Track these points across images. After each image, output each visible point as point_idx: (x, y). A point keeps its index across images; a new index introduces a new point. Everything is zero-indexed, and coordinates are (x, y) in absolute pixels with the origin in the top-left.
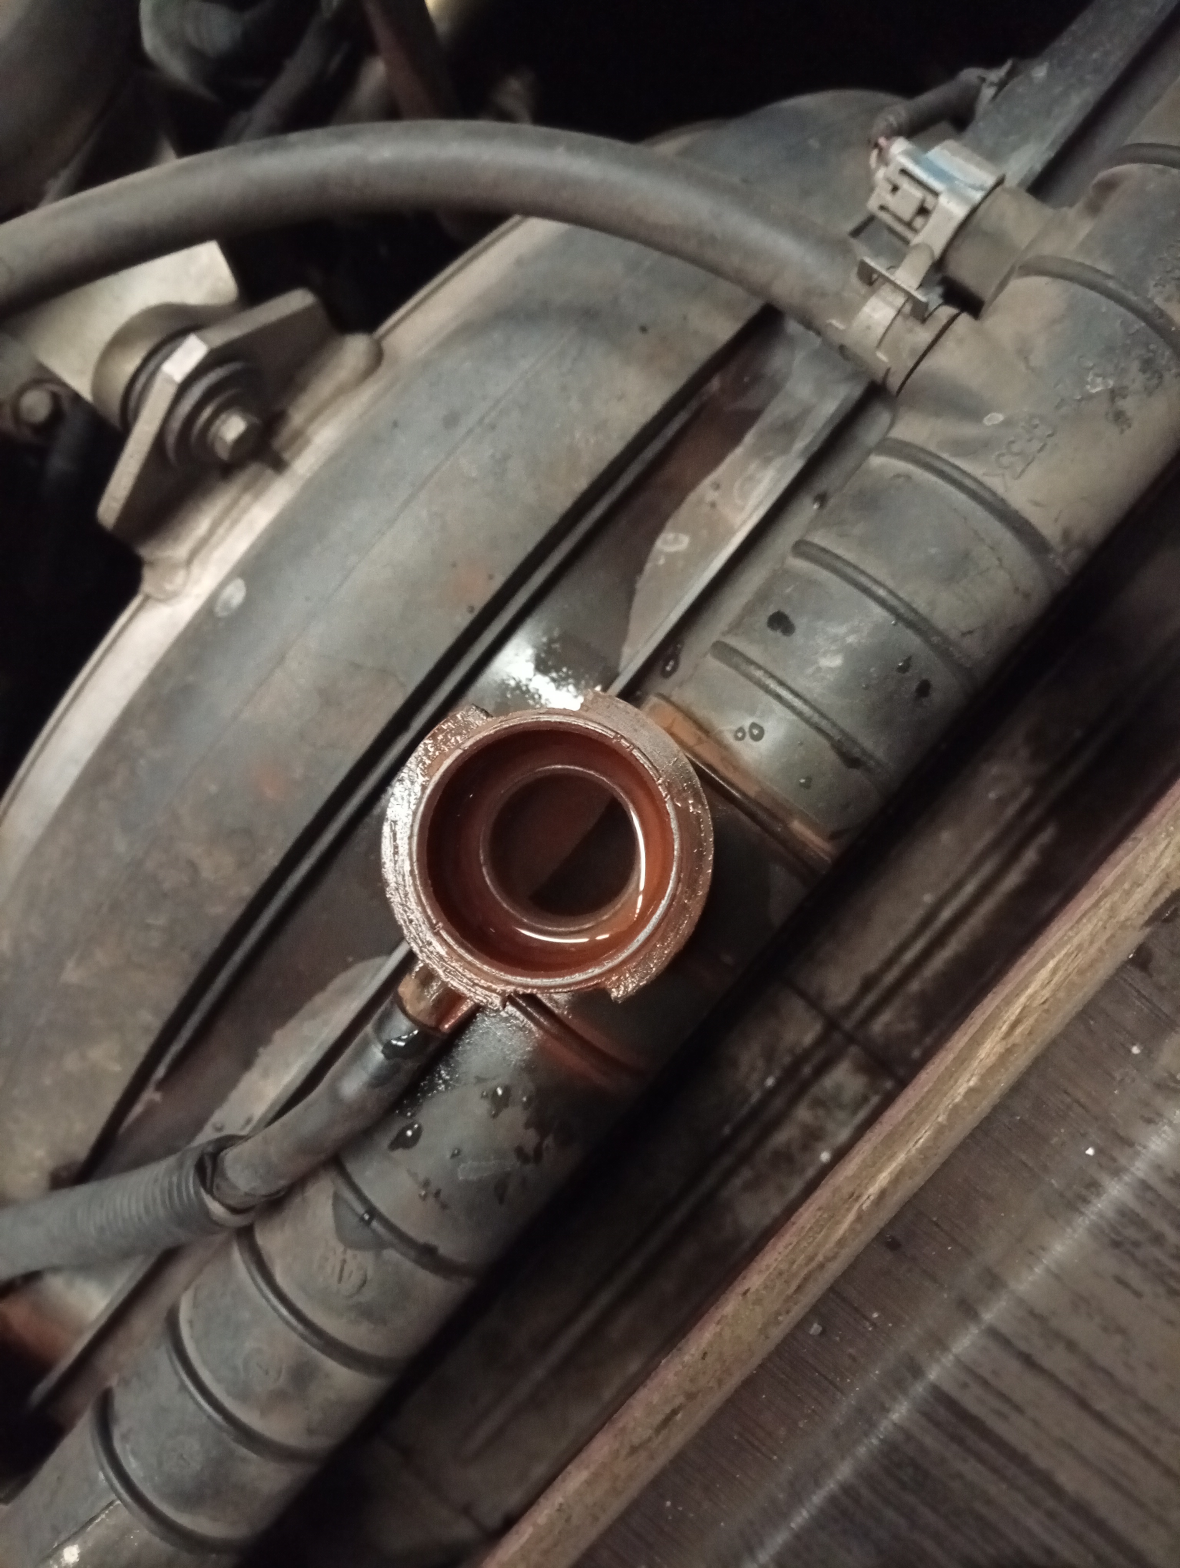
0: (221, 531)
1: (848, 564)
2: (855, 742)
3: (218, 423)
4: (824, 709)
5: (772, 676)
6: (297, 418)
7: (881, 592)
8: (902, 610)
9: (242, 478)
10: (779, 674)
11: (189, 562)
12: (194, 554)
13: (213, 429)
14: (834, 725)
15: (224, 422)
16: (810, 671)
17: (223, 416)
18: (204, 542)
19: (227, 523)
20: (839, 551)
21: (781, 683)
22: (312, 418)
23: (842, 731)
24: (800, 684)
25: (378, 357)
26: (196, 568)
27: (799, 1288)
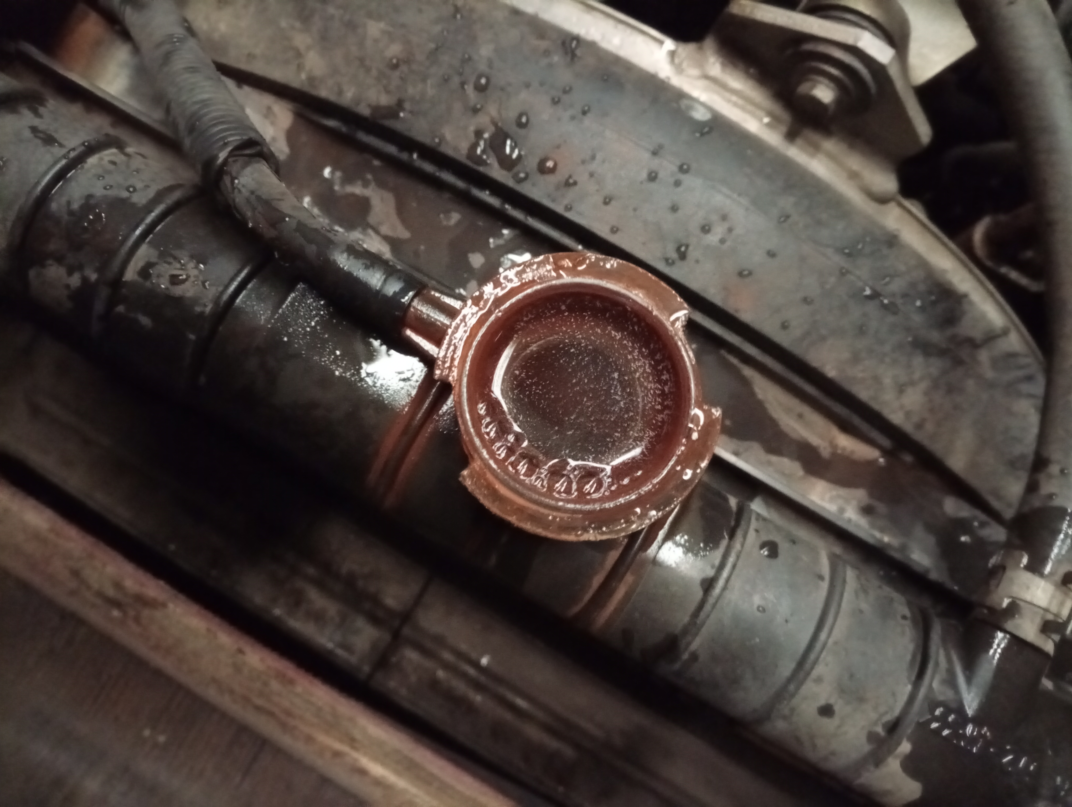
0: (734, 98)
1: (839, 605)
2: (696, 634)
3: (826, 81)
4: (718, 606)
5: (738, 557)
6: (830, 145)
7: (823, 636)
8: (812, 656)
9: (778, 109)
10: (740, 564)
11: (706, 77)
12: (714, 80)
13: (821, 79)
14: (708, 616)
15: (828, 86)
16: (748, 588)
17: (832, 85)
18: (723, 86)
19: (740, 102)
20: (846, 595)
21: (734, 566)
22: (831, 157)
23: (703, 623)
24: (736, 583)
25: (882, 200)
26: (703, 83)
27: (258, 709)
